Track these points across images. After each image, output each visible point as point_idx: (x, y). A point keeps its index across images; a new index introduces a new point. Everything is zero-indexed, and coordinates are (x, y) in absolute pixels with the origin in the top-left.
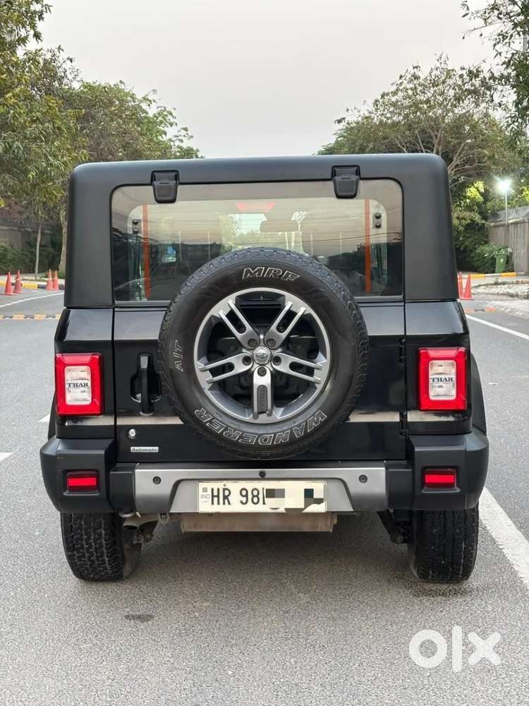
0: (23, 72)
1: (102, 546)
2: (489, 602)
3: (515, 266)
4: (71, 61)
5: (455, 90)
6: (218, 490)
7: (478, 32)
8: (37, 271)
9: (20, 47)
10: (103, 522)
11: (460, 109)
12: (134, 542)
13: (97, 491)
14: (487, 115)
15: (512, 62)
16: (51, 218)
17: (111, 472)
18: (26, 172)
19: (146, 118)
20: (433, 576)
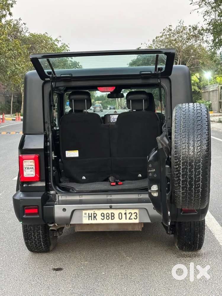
0: (5, 29)
1: (41, 238)
2: (210, 260)
3: (213, 109)
4: (25, 25)
5: (187, 35)
6: (91, 214)
7: (197, 11)
8: (11, 113)
9: (3, 19)
10: (41, 227)
11: (189, 43)
12: (55, 235)
13: (38, 215)
14: (200, 45)
15: (211, 23)
16: (17, 90)
17: (44, 207)
18: (6, 72)
19: (57, 48)
20: (185, 249)
